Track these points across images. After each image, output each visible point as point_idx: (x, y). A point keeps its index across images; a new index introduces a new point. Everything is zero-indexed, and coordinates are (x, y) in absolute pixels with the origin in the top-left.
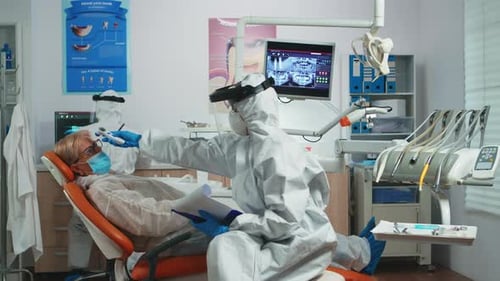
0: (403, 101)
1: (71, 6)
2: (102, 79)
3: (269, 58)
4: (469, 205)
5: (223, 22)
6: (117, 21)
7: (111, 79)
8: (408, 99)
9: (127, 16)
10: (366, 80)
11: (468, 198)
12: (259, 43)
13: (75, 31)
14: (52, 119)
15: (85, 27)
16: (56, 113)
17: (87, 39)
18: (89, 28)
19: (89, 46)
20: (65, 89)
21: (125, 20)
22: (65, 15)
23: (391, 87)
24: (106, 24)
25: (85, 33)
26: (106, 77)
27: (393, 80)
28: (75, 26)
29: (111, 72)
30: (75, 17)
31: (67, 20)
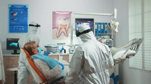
0: (109, 36)
1: (11, 6)
2: (20, 29)
3: (76, 23)
4: (130, 66)
5: (57, 13)
6: (25, 11)
7: (23, 29)
8: (110, 35)
9: (28, 10)
10: (99, 30)
11: (130, 64)
12: (67, 19)
13: (12, 14)
14: (6, 40)
15: (15, 13)
16: (7, 39)
17: (16, 17)
18: (16, 13)
19: (16, 19)
20: (9, 31)
21: (27, 11)
22: (9, 9)
23: (106, 32)
24: (22, 12)
25: (15, 15)
26: (22, 28)
27: (107, 30)
28: (12, 13)
29: (23, 27)
30: (12, 10)
31: (10, 11)
